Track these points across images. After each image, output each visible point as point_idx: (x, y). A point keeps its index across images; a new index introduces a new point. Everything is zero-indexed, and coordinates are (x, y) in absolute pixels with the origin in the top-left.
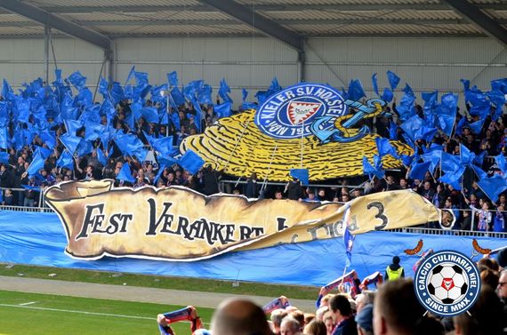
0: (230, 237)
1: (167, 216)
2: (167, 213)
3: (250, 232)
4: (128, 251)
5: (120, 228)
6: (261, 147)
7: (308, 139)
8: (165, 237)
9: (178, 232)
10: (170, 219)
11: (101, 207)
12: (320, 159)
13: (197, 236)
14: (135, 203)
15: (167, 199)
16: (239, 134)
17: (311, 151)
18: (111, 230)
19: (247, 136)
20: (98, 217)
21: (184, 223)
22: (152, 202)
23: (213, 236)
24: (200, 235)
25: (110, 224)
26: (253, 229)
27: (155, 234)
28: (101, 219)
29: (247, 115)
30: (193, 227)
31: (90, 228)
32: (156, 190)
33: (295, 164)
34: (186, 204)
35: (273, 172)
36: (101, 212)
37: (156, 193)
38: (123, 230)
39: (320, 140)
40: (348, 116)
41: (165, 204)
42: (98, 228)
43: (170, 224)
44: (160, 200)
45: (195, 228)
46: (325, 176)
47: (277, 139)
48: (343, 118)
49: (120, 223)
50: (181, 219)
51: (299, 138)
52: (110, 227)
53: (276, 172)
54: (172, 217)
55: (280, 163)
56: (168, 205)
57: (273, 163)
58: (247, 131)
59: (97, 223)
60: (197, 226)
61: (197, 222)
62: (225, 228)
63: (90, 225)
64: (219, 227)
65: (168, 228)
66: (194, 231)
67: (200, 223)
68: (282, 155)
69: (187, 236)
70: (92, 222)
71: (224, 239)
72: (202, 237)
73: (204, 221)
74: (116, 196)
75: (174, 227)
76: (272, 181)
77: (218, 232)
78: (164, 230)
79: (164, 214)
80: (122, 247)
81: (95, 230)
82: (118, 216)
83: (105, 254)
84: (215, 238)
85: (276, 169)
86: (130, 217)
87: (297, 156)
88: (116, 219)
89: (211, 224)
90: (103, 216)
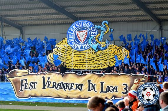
0: (72, 88)
1: (49, 82)
2: (49, 81)
3: (79, 86)
4: (38, 95)
5: (33, 87)
6: (75, 56)
7: (90, 50)
8: (49, 89)
9: (53, 87)
10: (50, 83)
11: (26, 80)
12: (98, 59)
13: (60, 88)
14: (38, 78)
15: (49, 76)
16: (65, 50)
17: (94, 56)
18: (31, 88)
19: (68, 51)
20: (26, 84)
21: (55, 84)
22: (43, 77)
23: (65, 88)
24: (61, 88)
25: (30, 86)
26: (80, 85)
27: (45, 88)
28: (27, 84)
29: (65, 41)
30: (58, 85)
31: (23, 88)
32: (45, 73)
33: (90, 62)
34: (55, 77)
35: (82, 66)
36: (26, 82)
37: (45, 74)
38: (35, 88)
39: (95, 50)
40: (99, 35)
41: (48, 78)
42: (26, 88)
43: (50, 85)
44: (46, 77)
45: (59, 85)
46: (103, 67)
47: (79, 51)
48: (97, 36)
49: (33, 85)
50: (54, 83)
51: (86, 50)
52: (30, 87)
53: (84, 66)
54: (50, 82)
55: (84, 62)
56: (49, 78)
57: (82, 62)
58: (67, 49)
59: (26, 86)
60: (59, 84)
61: (59, 83)
62: (70, 85)
63: (23, 87)
64: (68, 84)
65: (49, 86)
66: (59, 87)
67: (60, 84)
68: (83, 58)
69: (56, 88)
70: (24, 85)
71: (70, 88)
72: (62, 88)
73: (62, 83)
74: (31, 76)
75: (51, 85)
76: (83, 70)
77: (67, 86)
78: (48, 87)
79: (48, 81)
80: (35, 94)
81: (25, 89)
82: (32, 83)
83: (30, 97)
84: (66, 88)
85: (83, 65)
86: (36, 83)
87: (89, 59)
88: (31, 84)
89: (65, 83)
90: (27, 83)
